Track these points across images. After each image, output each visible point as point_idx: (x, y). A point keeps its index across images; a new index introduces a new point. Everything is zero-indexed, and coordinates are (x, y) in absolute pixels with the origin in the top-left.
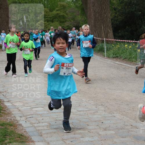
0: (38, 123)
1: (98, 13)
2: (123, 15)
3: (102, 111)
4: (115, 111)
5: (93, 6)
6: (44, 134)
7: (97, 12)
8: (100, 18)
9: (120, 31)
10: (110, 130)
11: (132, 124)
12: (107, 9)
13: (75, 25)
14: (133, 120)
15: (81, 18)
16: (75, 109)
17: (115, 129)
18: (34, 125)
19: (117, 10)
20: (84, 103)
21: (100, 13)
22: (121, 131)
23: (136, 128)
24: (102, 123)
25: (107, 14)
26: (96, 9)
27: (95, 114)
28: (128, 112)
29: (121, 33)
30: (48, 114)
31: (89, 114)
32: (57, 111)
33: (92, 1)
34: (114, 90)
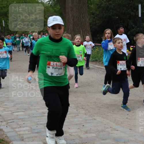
0: (19, 128)
2: (101, 20)
3: (83, 114)
4: (96, 114)
5: (72, 11)
6: (26, 138)
7: (75, 17)
8: (79, 23)
9: (98, 35)
10: (91, 133)
12: (85, 14)
14: (113, 122)
17: (96, 132)
18: (15, 129)
19: (95, 15)
21: (79, 17)
22: (101, 133)
23: (116, 130)
24: (83, 126)
25: (86, 18)
26: (74, 14)
27: (76, 117)
28: (108, 114)
29: (99, 37)
30: (29, 118)
32: (38, 115)
33: (70, 5)
34: (94, 94)
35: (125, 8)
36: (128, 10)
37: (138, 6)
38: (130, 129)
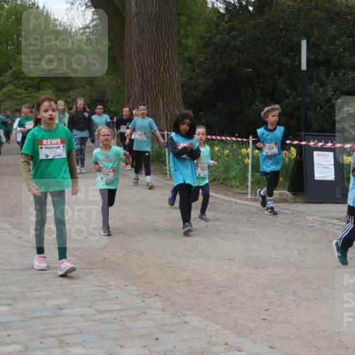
1: (151, 70)
2: (210, 75)
3: (158, 310)
4: (189, 310)
5: (138, 54)
7: (147, 67)
8: (155, 83)
9: (201, 113)
11: (227, 340)
12: (171, 60)
13: (95, 98)
14: (230, 329)
15: (108, 81)
16: (89, 307)
17: (187, 354)
19: (195, 63)
20: (113, 292)
21: (155, 69)
23: (236, 350)
24: (157, 339)
25: (172, 71)
26: (144, 60)
27: (140, 317)
28: (219, 311)
29: (204, 118)
30: (22, 321)
31: (124, 319)
32: (47, 314)
33: (136, 39)
34: (187, 259)
35: (268, 47)
36: (277, 52)
37: (299, 45)
38: (270, 347)
